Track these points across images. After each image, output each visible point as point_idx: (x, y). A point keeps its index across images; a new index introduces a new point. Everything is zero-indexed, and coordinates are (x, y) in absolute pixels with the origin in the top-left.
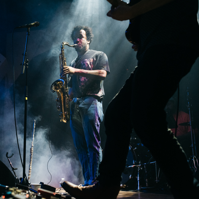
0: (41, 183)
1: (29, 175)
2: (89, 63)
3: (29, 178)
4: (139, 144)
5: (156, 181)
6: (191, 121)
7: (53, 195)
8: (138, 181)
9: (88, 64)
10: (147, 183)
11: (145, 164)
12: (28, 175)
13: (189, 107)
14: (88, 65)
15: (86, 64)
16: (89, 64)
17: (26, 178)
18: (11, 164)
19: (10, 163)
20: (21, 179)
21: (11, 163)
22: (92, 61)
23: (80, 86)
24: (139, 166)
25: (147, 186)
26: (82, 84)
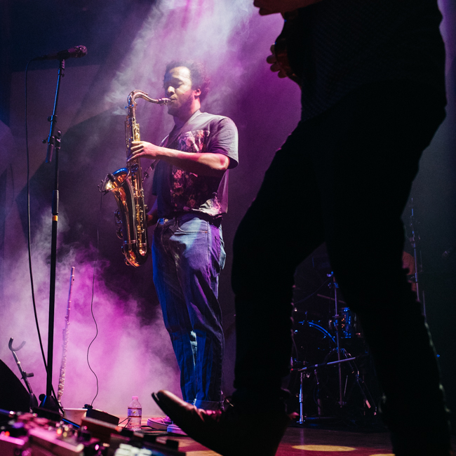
0: (86, 406)
1: (59, 389)
2: (193, 140)
3: (59, 396)
4: (302, 323)
5: (340, 403)
6: (418, 271)
7: (115, 432)
8: (301, 404)
9: (191, 142)
10: (319, 409)
11: (316, 365)
12: (57, 388)
13: (413, 242)
14: (192, 145)
15: (187, 141)
16: (194, 142)
17: (52, 395)
18: (18, 365)
19: (17, 361)
20: (42, 397)
21: (19, 362)
22: (200, 137)
23: (173, 190)
24: (302, 371)
25: (319, 413)
26: (177, 185)
